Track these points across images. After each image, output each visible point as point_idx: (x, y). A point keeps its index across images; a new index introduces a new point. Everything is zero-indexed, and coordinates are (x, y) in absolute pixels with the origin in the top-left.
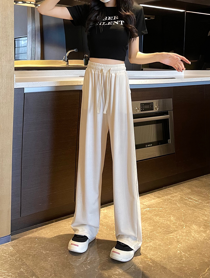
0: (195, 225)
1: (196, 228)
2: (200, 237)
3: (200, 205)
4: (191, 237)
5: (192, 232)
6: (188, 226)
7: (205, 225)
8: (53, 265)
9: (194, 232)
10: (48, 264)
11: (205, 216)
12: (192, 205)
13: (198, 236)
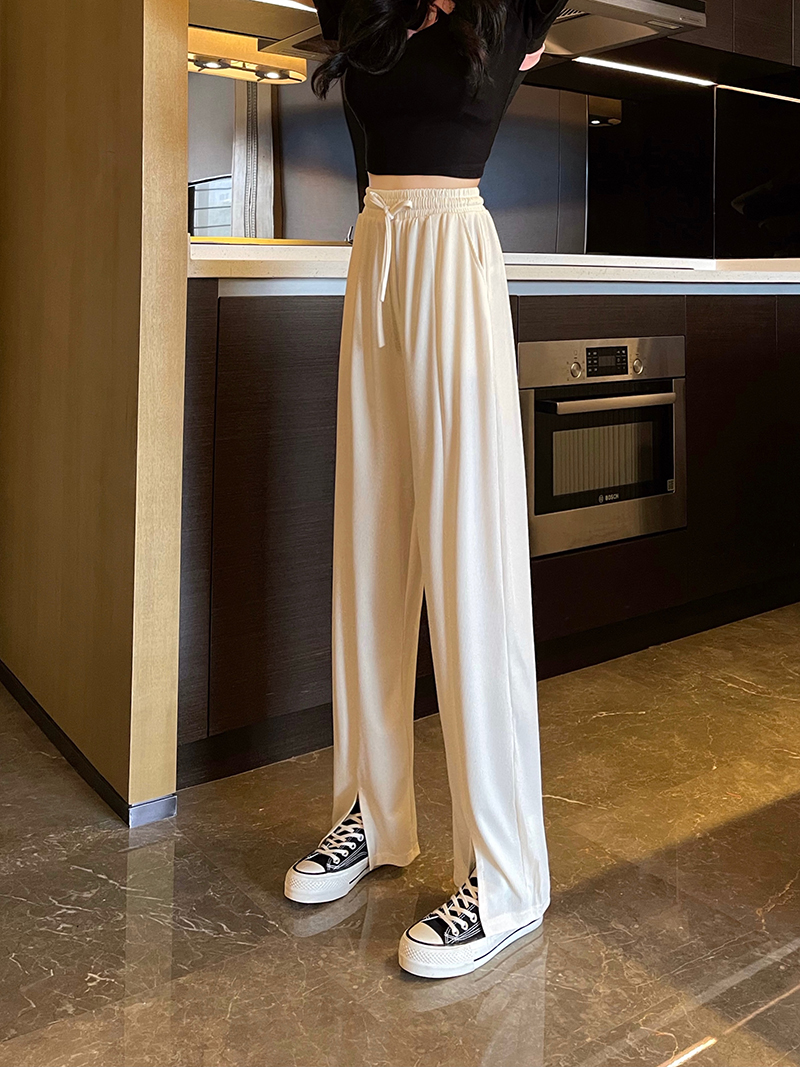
0: (746, 759)
1: (749, 768)
2: (764, 796)
3: (762, 698)
4: (735, 794)
5: (738, 781)
6: (726, 762)
7: (777, 760)
9: (744, 780)
11: (778, 732)
12: (736, 699)
13: (757, 792)
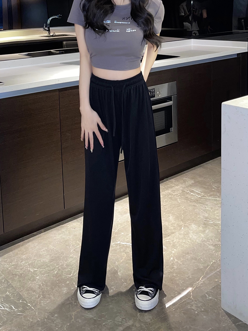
0: (194, 224)
1: (194, 228)
2: (198, 239)
3: (202, 198)
4: (188, 239)
5: (190, 233)
6: (187, 226)
7: (204, 224)
8: (41, 285)
9: (192, 233)
10: (35, 284)
11: (206, 212)
12: (193, 199)
13: (196, 237)
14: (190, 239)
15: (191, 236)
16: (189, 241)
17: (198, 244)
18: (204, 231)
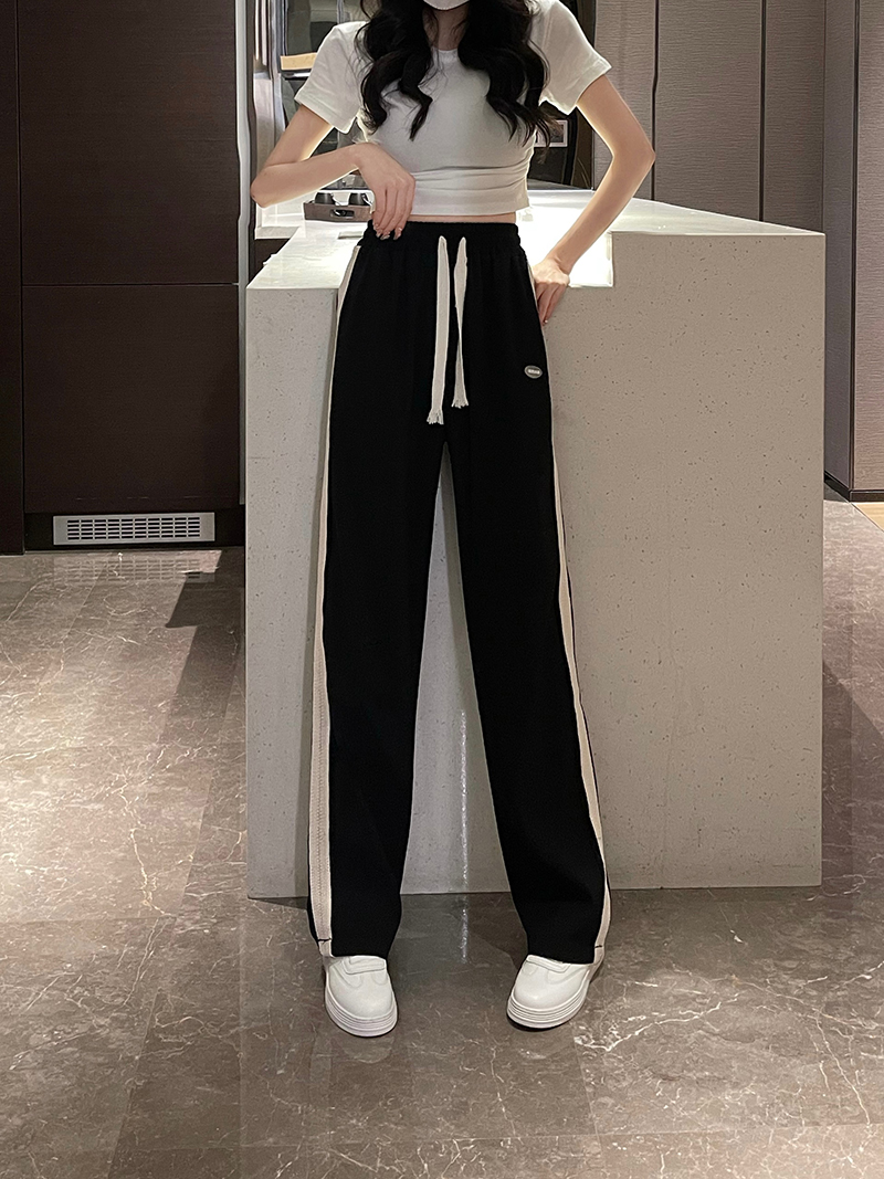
14: (25, 816)
15: (15, 809)
16: (25, 822)
17: (54, 814)
18: (38, 782)
